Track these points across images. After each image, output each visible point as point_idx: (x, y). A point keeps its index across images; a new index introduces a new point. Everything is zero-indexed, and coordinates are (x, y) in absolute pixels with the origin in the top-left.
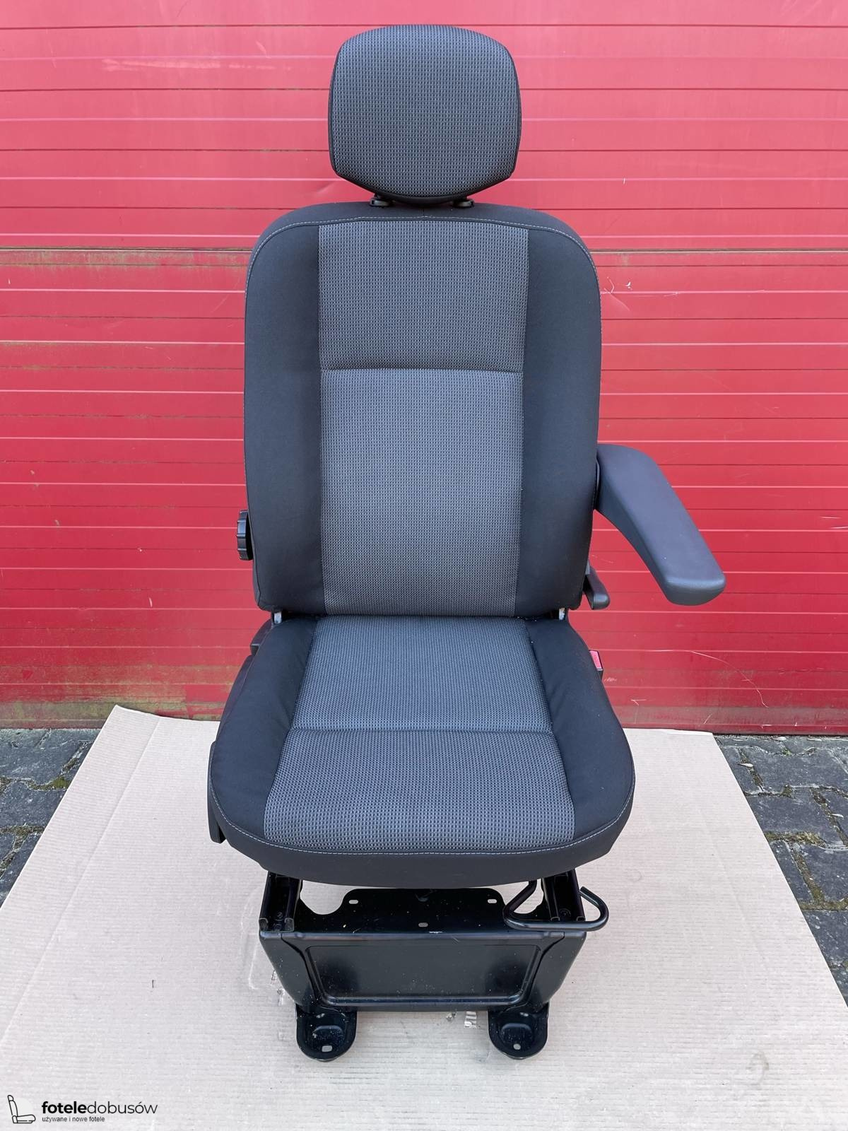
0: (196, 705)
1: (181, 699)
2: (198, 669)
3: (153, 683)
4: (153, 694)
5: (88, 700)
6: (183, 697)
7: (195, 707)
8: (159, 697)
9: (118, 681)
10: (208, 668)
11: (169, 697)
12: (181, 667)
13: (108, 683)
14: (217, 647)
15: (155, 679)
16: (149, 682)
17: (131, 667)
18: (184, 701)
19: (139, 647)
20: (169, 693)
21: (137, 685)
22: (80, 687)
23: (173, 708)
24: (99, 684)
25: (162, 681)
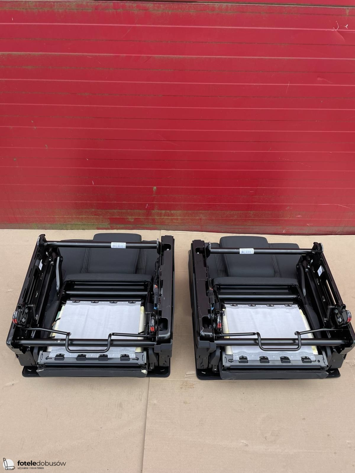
0: (114, 225)
1: (108, 223)
2: (116, 211)
3: (95, 217)
4: (95, 221)
5: (66, 223)
6: (109, 222)
7: (113, 226)
8: (98, 222)
9: (79, 216)
10: (120, 211)
11: (102, 222)
12: (108, 210)
13: (75, 217)
14: (124, 202)
15: (95, 215)
16: (93, 216)
17: (85, 210)
18: (109, 224)
19: (88, 202)
20: (102, 221)
21: (88, 217)
22: (62, 218)
23: (104, 226)
24: (70, 217)
25: (99, 216)
